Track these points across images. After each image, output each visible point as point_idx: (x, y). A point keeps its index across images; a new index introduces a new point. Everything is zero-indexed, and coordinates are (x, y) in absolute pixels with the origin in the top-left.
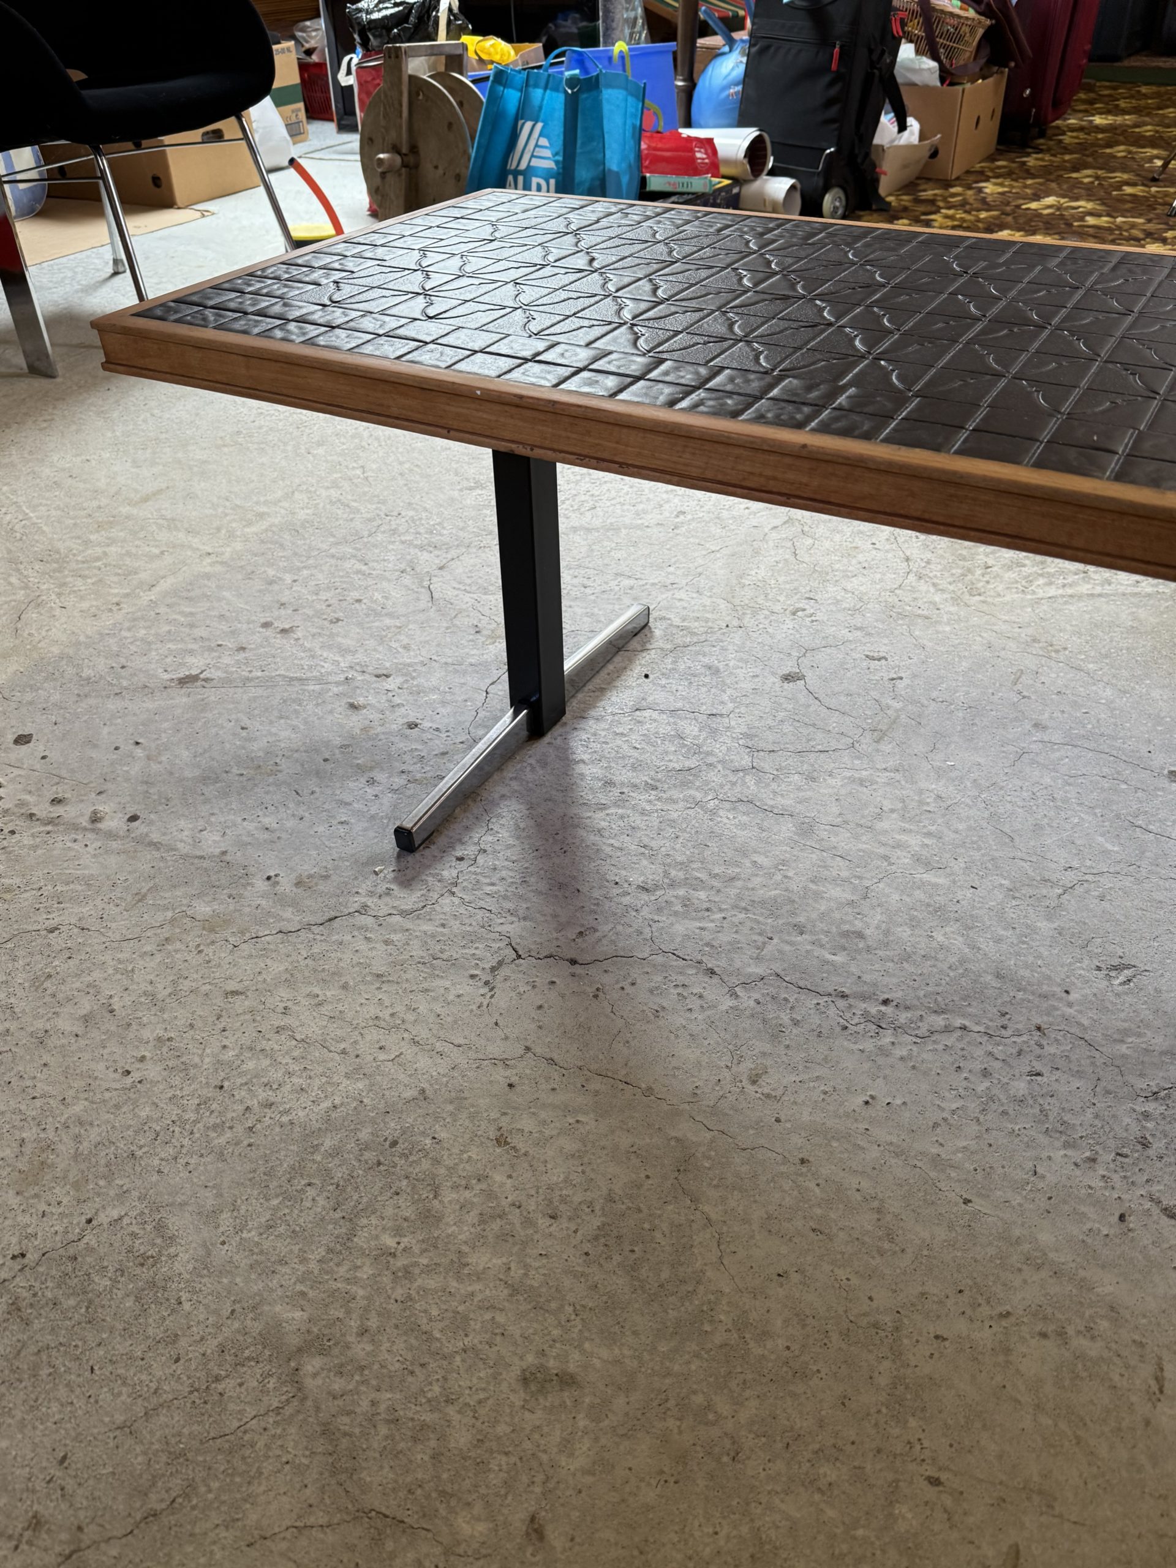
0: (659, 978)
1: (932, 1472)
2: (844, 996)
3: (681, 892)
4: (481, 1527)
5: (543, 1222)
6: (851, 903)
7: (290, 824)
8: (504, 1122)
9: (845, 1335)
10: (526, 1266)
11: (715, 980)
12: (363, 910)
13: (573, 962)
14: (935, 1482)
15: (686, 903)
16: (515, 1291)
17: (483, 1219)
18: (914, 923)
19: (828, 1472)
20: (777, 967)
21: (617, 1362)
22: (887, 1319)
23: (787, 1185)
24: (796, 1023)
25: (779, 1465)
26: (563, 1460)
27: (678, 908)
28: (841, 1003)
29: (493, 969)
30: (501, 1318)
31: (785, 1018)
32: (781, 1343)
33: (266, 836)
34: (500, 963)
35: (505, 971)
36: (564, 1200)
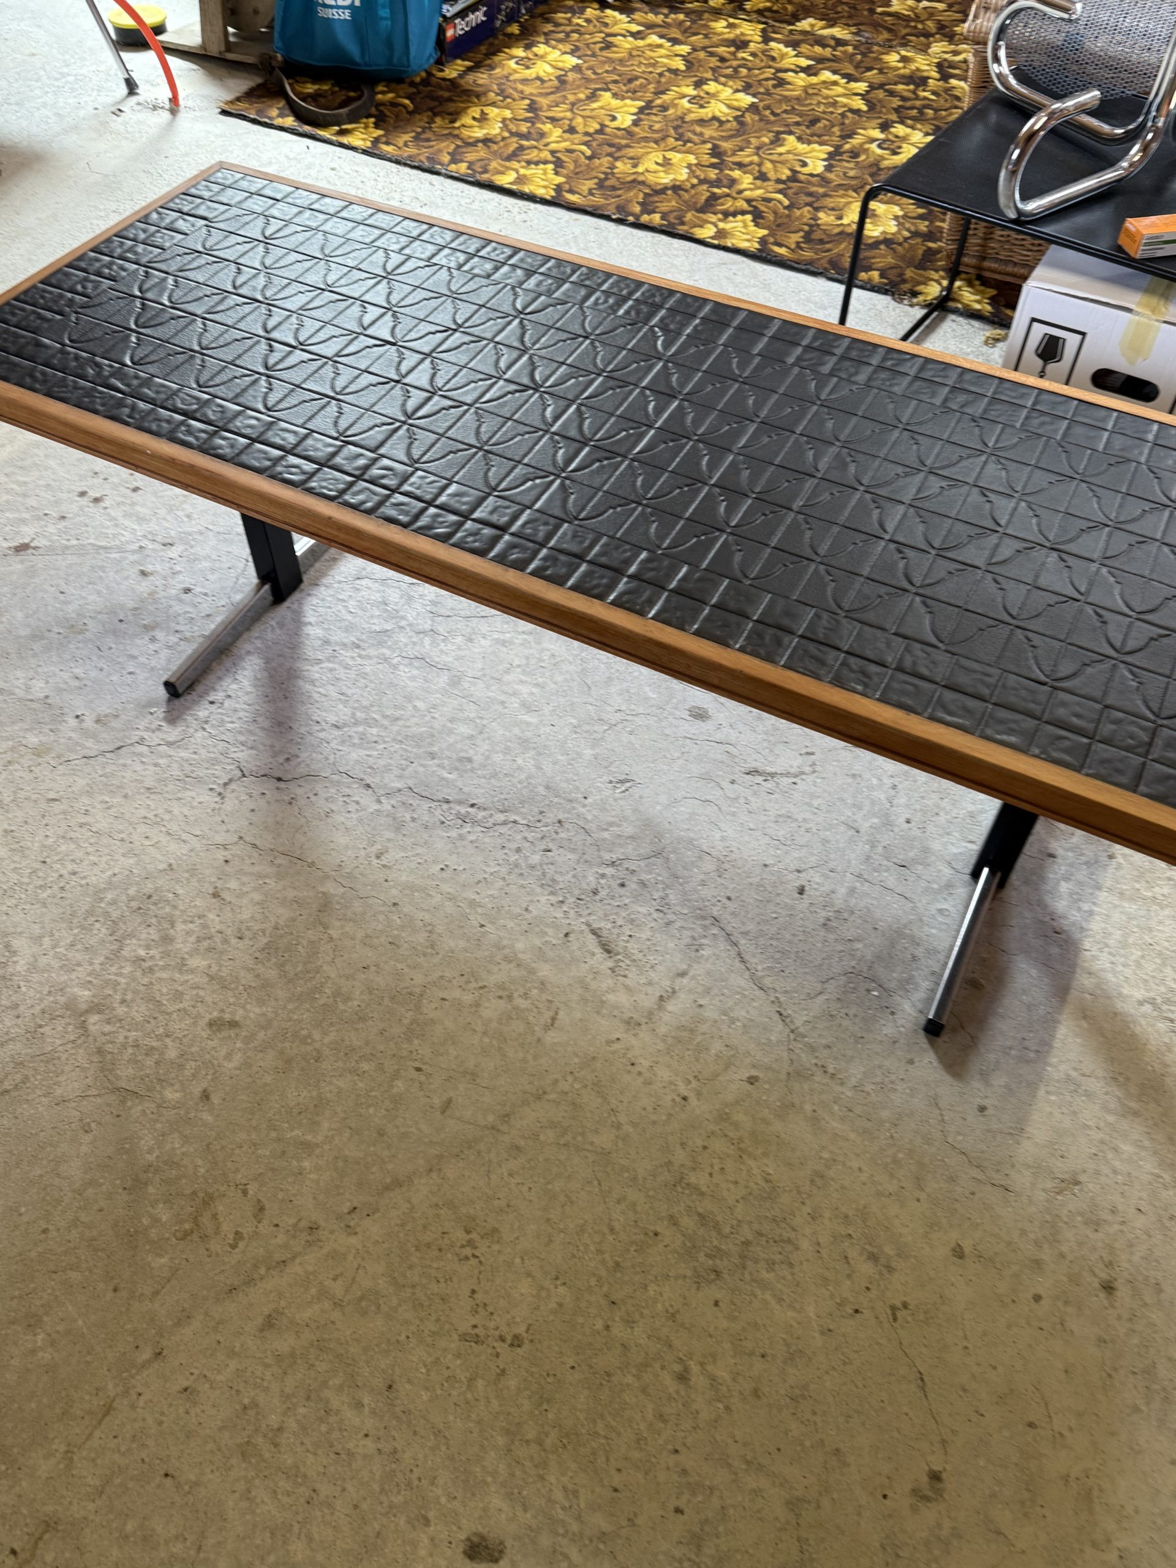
0: (333, 791)
1: (418, 1065)
2: (448, 802)
3: (360, 729)
4: (178, 1095)
5: (234, 941)
6: (471, 737)
7: (93, 674)
8: (219, 884)
9: (392, 998)
10: (221, 965)
11: (370, 791)
12: (141, 741)
13: (279, 779)
14: (418, 1069)
15: (362, 737)
16: (212, 978)
17: (199, 940)
18: (507, 751)
19: (365, 1066)
20: (411, 783)
21: (264, 1015)
22: (418, 990)
23: (381, 918)
24: (413, 820)
25: (340, 1064)
26: (226, 1064)
27: (356, 741)
28: (445, 806)
29: (226, 784)
30: (202, 993)
31: (408, 816)
32: (356, 1003)
33: (77, 683)
34: (231, 780)
35: (233, 786)
36: (248, 929)
